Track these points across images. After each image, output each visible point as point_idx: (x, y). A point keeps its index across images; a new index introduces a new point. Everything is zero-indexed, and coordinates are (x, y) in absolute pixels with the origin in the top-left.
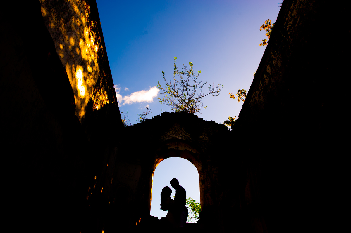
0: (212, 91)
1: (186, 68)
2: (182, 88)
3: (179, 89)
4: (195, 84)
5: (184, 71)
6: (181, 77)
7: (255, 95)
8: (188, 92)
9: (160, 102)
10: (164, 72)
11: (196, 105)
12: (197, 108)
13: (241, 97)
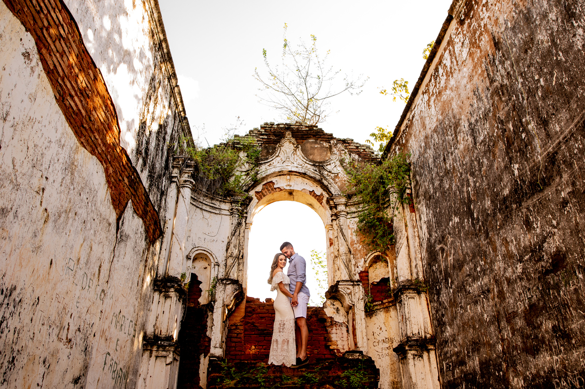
0: (349, 86)
1: (304, 45)
2: (297, 80)
3: (293, 82)
4: (320, 75)
5: (301, 49)
6: (295, 60)
7: (422, 100)
8: (308, 88)
9: (259, 102)
10: (266, 51)
11: (322, 110)
12: (322, 116)
13: (399, 93)
